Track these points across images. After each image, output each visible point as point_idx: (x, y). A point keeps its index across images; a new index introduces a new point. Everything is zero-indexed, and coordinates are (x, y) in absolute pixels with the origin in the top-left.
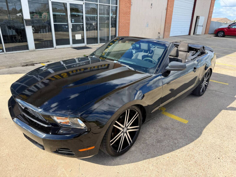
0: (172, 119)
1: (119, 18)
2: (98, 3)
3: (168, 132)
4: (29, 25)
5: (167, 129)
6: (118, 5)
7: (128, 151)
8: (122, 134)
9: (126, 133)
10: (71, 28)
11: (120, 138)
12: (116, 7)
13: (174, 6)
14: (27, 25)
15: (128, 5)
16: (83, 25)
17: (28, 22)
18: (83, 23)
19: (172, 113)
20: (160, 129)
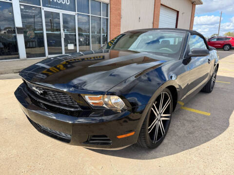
0: (194, 113)
1: (110, 29)
2: (90, 15)
3: (195, 124)
4: (21, 33)
5: (193, 121)
6: (109, 18)
7: (162, 144)
8: (157, 122)
9: (160, 121)
10: (64, 37)
11: (155, 126)
12: (107, 19)
13: (160, 21)
14: (18, 33)
15: (118, 17)
16: (75, 35)
17: (20, 30)
18: (75, 33)
19: (191, 107)
20: (185, 122)
